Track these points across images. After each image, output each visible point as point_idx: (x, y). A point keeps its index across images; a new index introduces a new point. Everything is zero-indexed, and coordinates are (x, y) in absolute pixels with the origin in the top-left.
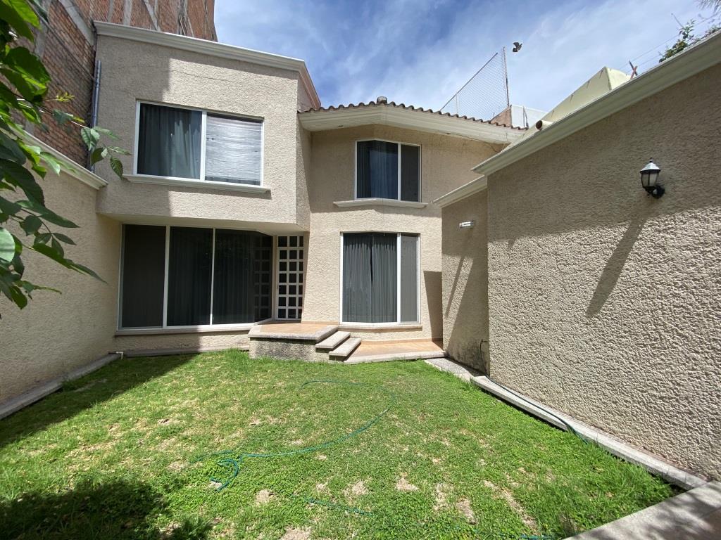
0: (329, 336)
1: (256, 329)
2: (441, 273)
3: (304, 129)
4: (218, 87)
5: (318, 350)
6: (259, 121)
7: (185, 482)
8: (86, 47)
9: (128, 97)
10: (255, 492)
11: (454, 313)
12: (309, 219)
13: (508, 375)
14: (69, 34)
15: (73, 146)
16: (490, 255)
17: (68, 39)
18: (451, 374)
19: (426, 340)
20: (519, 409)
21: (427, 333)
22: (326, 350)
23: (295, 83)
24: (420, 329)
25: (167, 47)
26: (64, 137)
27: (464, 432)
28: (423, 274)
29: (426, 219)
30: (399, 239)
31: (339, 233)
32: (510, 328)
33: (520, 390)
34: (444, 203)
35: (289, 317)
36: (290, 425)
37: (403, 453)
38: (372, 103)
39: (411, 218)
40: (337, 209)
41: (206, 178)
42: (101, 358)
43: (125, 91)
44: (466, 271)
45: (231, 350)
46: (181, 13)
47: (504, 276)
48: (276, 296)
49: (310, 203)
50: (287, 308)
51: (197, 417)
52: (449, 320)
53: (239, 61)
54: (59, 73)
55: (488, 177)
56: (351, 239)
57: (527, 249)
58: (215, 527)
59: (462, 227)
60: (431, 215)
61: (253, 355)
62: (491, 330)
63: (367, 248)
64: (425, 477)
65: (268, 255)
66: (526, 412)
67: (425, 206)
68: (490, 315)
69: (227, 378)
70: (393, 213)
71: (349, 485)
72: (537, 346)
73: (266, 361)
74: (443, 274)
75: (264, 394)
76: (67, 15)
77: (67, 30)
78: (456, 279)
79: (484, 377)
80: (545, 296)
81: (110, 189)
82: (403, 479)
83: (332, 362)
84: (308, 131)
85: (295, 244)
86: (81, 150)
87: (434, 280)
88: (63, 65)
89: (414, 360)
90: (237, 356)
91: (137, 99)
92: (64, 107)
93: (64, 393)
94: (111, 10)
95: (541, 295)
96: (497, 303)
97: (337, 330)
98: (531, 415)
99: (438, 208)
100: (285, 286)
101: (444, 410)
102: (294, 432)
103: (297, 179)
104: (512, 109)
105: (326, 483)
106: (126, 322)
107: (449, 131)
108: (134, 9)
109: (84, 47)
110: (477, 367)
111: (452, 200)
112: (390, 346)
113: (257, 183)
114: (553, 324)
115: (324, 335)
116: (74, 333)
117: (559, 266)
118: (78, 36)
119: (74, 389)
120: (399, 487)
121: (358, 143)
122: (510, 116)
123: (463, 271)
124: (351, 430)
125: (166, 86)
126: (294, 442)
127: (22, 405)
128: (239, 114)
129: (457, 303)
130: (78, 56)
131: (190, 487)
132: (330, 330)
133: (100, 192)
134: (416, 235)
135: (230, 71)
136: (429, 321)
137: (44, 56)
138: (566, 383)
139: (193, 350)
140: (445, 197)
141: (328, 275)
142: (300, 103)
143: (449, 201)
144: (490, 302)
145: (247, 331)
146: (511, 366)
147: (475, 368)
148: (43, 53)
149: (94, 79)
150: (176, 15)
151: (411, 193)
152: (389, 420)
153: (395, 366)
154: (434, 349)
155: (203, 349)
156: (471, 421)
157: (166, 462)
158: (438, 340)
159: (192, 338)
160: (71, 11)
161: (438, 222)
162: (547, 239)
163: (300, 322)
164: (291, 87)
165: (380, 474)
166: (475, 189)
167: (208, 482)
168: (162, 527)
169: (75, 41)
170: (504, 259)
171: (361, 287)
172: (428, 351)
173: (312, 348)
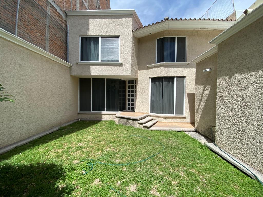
0: (144, 118)
1: (119, 114)
2: (194, 94)
3: (135, 37)
4: (104, 27)
5: (139, 123)
6: (118, 37)
7: (75, 169)
8: (64, 21)
9: (77, 35)
10: (94, 179)
11: (200, 112)
12: (138, 73)
13: (225, 145)
14: (57, 17)
15: (62, 54)
16: (218, 85)
17: (57, 18)
18: (196, 140)
19: (188, 123)
20: (229, 162)
21: (188, 120)
22: (141, 124)
23: (131, 19)
24: (185, 118)
25: (88, 16)
26: (59, 51)
27: (193, 171)
28: (187, 94)
29: (189, 69)
30: (175, 79)
31: (149, 78)
32: (227, 122)
33: (231, 153)
34: (196, 61)
35: (132, 110)
36: (118, 153)
37: (159, 175)
38: (162, 21)
39: (181, 69)
40: (148, 68)
41: (101, 61)
42: (73, 120)
43: (76, 34)
44: (207, 93)
45: (111, 121)
46: (97, 4)
47: (225, 95)
48: (127, 102)
49: (138, 67)
50: (131, 107)
51: (90, 144)
52: (198, 115)
53: (111, 15)
54: (55, 30)
55: (218, 46)
56: (154, 80)
57: (238, 81)
58: (76, 190)
59: (204, 72)
60: (192, 67)
61: (117, 123)
62: (216, 122)
63: (161, 84)
64: (165, 190)
65: (124, 87)
66: (232, 165)
67: (189, 64)
68: (216, 114)
69: (105, 130)
70: (173, 68)
71: (130, 185)
72: (242, 132)
73: (120, 126)
74: (196, 94)
75: (115, 138)
76: (56, 10)
77: (57, 15)
78: (202, 96)
79: (212, 143)
80: (248, 106)
81: (73, 67)
82: (155, 188)
83: (144, 128)
84: (136, 38)
85: (133, 83)
86: (65, 55)
87: (192, 97)
88: (56, 28)
89: (179, 131)
90: (112, 122)
91: (80, 36)
92: (58, 42)
93: (59, 131)
94: (72, 7)
95: (246, 105)
96: (220, 109)
97: (148, 116)
98: (235, 167)
99: (194, 64)
100: (130, 99)
101: (186, 158)
102: (118, 156)
103: (132, 58)
104: (236, 12)
105: (121, 182)
106: (81, 110)
107: (201, 27)
108: (80, 5)
109: (63, 21)
110: (210, 138)
111: (200, 59)
112: (170, 124)
113: (118, 61)
114: (252, 122)
115: (142, 118)
116: (64, 113)
117: (258, 90)
118: (61, 17)
119: (62, 130)
120: (151, 192)
121: (158, 40)
122: (235, 16)
123: (205, 93)
124: (140, 159)
125: (88, 29)
126: (117, 160)
127: (47, 134)
128: (111, 36)
129: (202, 108)
130: (61, 24)
131: (75, 171)
132: (144, 116)
133: (70, 68)
134: (184, 77)
135: (108, 20)
136: (189, 115)
137: (50, 25)
138: (257, 154)
139: (99, 119)
140: (197, 58)
141: (145, 95)
142: (133, 27)
143: (199, 60)
144: (217, 108)
145: (115, 114)
146: (227, 140)
147: (209, 138)
148: (49, 24)
149: (67, 31)
150: (95, 5)
151: (182, 58)
152: (158, 158)
153: (169, 133)
154: (190, 127)
155: (103, 120)
156: (199, 165)
157: (73, 160)
158: (193, 123)
159: (99, 115)
160: (57, 9)
161: (194, 71)
162: (251, 75)
163: (134, 112)
164: (129, 21)
165: (145, 183)
166: (212, 53)
167: (82, 170)
168: (60, 185)
169: (60, 19)
170: (225, 86)
171: (158, 99)
172: (187, 128)
173: (136, 123)
